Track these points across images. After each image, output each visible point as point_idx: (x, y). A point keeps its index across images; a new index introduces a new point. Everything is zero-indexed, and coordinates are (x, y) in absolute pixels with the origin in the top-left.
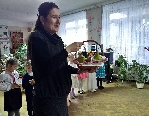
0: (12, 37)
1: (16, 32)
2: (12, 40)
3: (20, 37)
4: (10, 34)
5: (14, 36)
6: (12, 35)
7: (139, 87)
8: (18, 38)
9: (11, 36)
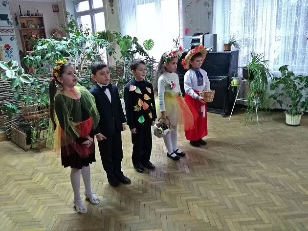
0: (20, 25)
1: (28, 15)
2: (20, 31)
3: (39, 25)
4: (16, 19)
5: (24, 24)
6: (19, 21)
7: (290, 124)
8: (33, 26)
9: (17, 24)
